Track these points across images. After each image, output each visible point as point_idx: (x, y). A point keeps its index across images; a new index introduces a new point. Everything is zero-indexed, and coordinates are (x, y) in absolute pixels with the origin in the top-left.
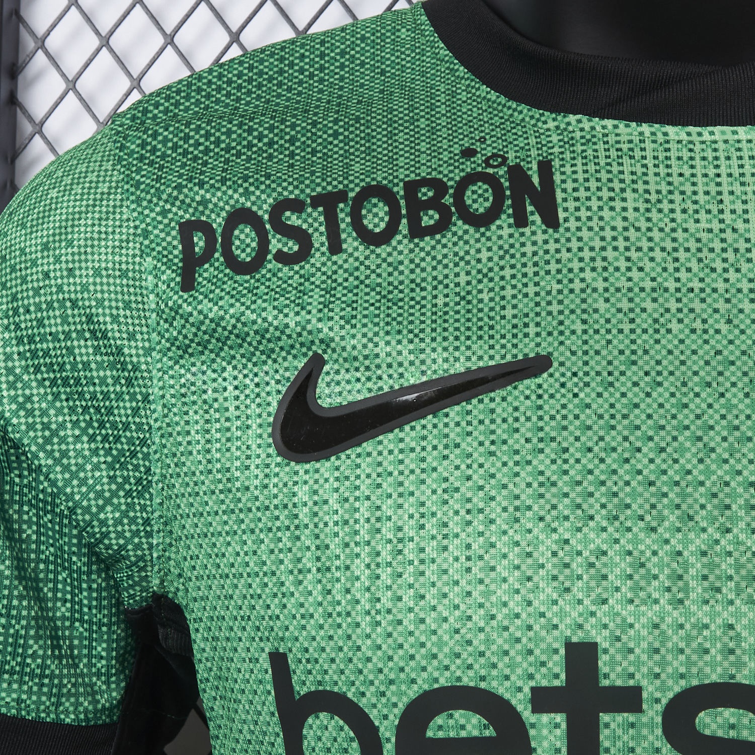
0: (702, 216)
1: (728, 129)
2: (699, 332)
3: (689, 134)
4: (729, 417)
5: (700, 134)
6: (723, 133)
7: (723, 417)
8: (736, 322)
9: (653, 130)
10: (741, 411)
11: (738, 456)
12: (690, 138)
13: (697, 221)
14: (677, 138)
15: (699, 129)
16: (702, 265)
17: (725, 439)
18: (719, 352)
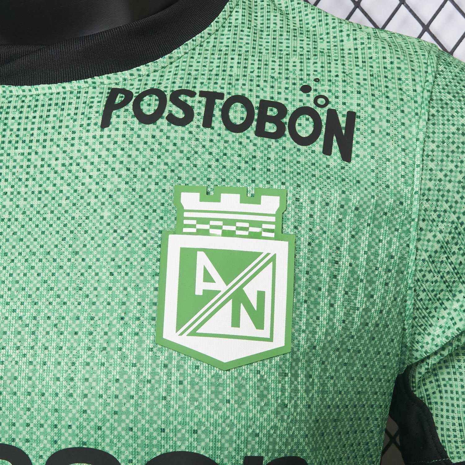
0: (20, 145)
1: (46, 86)
2: (6, 220)
3: (24, 91)
4: (14, 275)
5: (30, 91)
6: (43, 89)
7: (11, 275)
8: (28, 213)
9: (4, 89)
10: (21, 271)
11: (15, 300)
12: (24, 94)
13: (16, 148)
14: (17, 94)
15: (29, 87)
16: (14, 177)
17: (9, 289)
18: (15, 233)
